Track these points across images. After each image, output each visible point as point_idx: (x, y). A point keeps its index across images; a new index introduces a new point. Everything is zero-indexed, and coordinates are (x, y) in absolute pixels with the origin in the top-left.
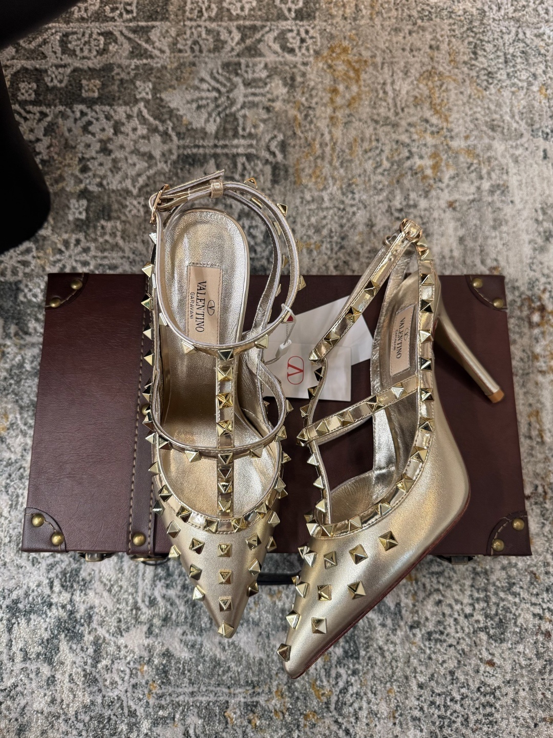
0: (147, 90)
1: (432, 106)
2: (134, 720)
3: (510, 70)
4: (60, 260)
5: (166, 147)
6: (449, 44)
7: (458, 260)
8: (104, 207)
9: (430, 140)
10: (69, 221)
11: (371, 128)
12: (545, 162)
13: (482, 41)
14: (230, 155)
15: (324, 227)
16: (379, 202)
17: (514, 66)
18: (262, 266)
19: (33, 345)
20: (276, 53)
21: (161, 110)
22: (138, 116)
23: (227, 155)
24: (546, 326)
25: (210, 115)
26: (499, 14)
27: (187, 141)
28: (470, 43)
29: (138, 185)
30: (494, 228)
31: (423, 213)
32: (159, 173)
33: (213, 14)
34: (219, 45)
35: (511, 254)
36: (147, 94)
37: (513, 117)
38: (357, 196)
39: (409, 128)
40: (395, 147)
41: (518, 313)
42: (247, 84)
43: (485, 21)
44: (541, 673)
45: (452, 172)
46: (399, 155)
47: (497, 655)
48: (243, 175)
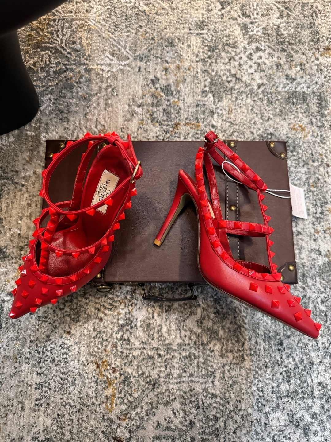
3: (127, 23)
7: (83, 125)
12: (139, 73)
13: (115, 7)
17: (130, 21)
28: (108, 9)
30: (105, 109)
31: (68, 100)
37: (125, 48)
47: (73, 328)
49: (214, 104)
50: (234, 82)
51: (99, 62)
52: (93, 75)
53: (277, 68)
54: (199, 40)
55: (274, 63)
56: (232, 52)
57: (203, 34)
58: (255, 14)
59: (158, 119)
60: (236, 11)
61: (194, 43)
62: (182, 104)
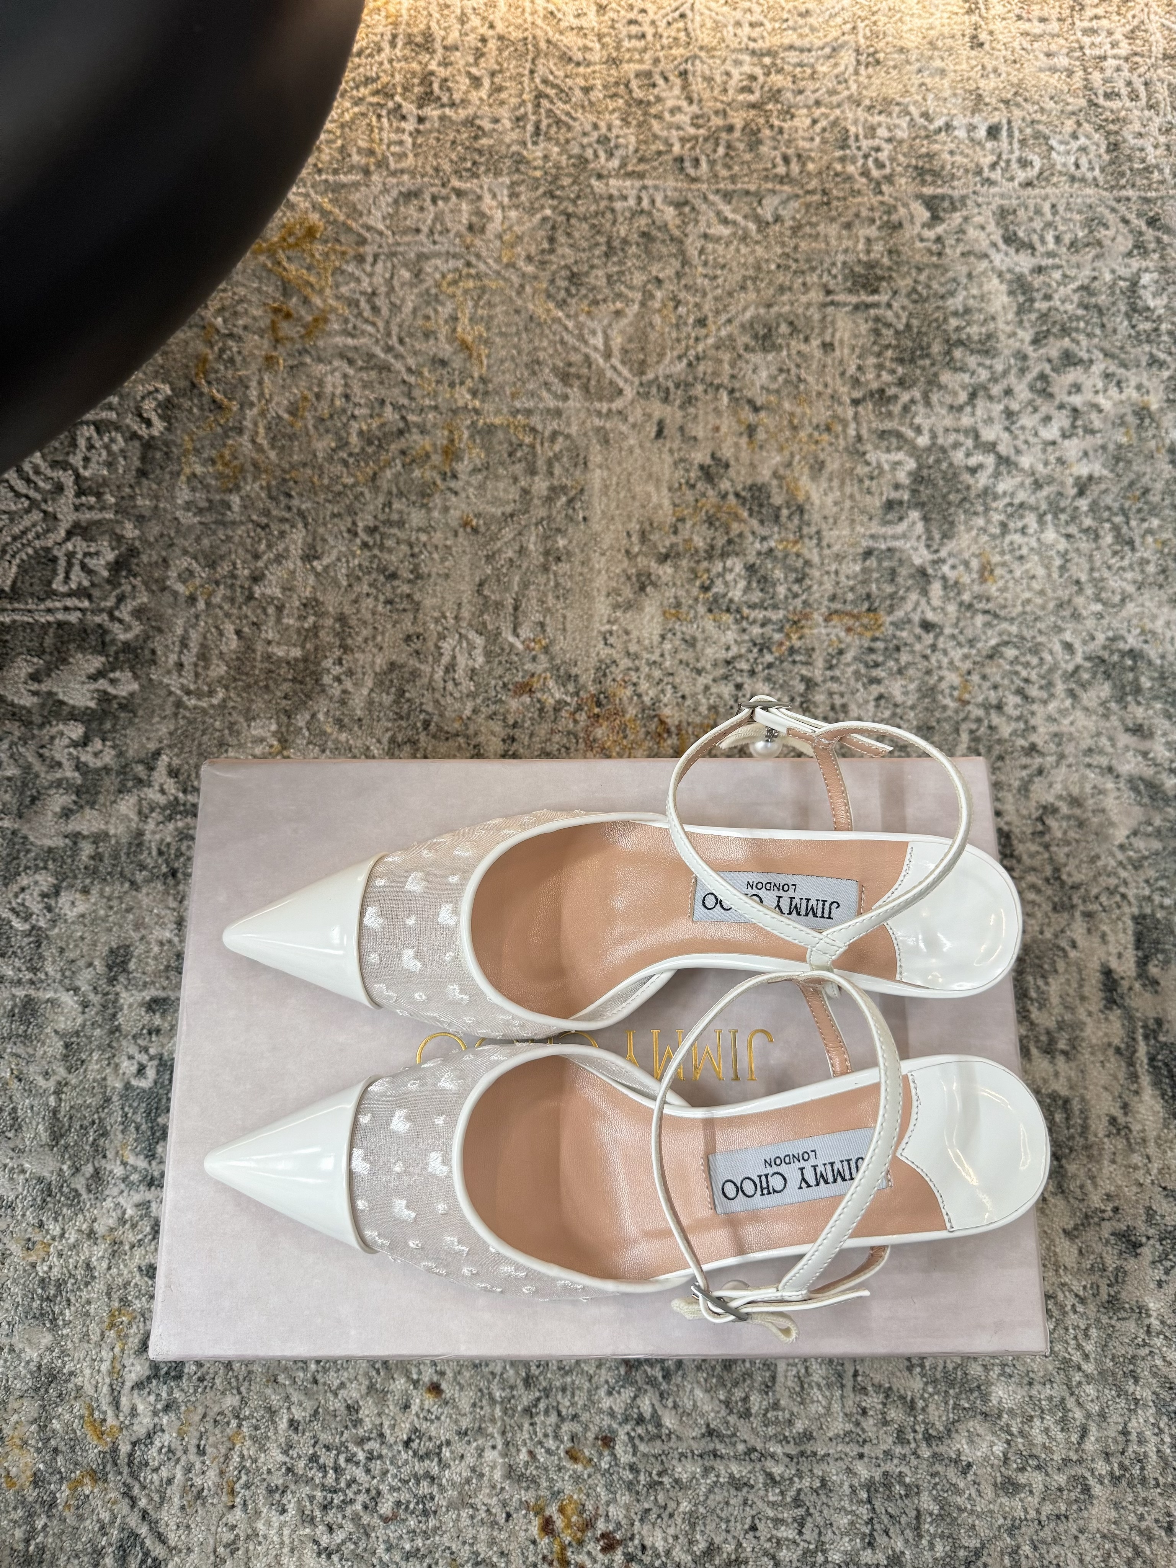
1: (456, 336)
3: (613, 270)
6: (505, 222)
9: (444, 398)
11: (339, 374)
12: (659, 444)
13: (569, 216)
15: (222, 557)
16: (334, 515)
17: (621, 263)
18: (100, 626)
28: (545, 219)
31: (414, 536)
35: (570, 615)
37: (608, 355)
38: (295, 503)
39: (407, 376)
40: (377, 410)
41: (570, 723)
43: (582, 178)
44: (528, 1411)
45: (478, 462)
46: (383, 425)
47: (450, 1374)
48: (86, 460)
49: (928, 547)
50: (990, 470)
51: (518, 404)
52: (498, 447)
53: (1140, 426)
54: (864, 328)
55: (1128, 410)
56: (980, 370)
57: (876, 305)
58: (1050, 238)
59: (731, 601)
60: (983, 228)
61: (846, 336)
62: (815, 551)
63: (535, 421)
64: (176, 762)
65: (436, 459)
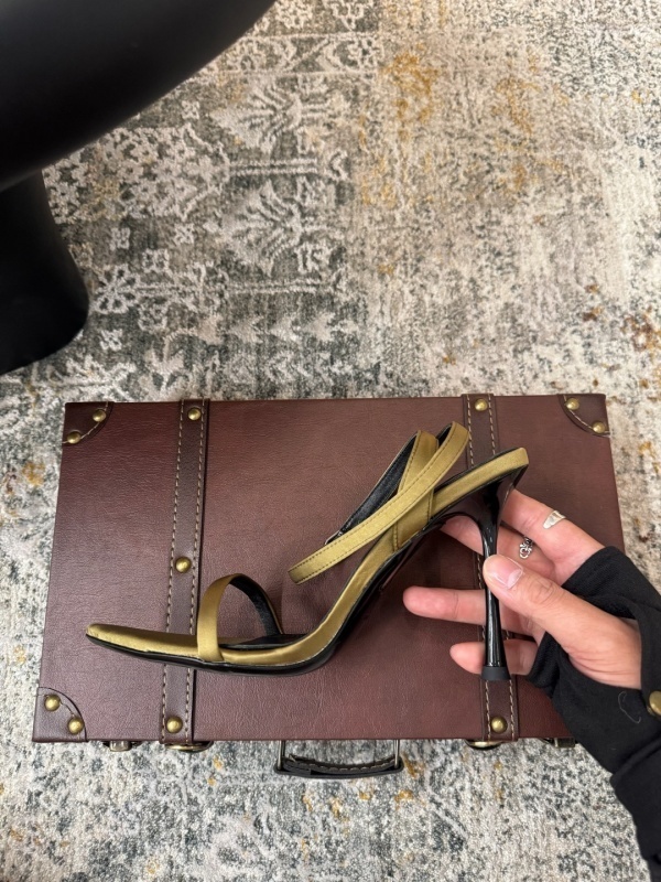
0: (195, 109)
1: (512, 116)
2: (194, 809)
3: (597, 75)
4: (101, 294)
5: (217, 169)
6: (528, 51)
7: (550, 278)
8: (149, 235)
9: (511, 152)
10: (110, 251)
11: (445, 142)
12: (643, 171)
14: (289, 176)
15: (396, 248)
16: (458, 220)
18: (329, 294)
19: (72, 386)
20: (336, 66)
21: (210, 131)
22: (185, 138)
23: (285, 175)
24: (653, 349)
25: (265, 134)
26: (582, 17)
27: (241, 162)
29: (187, 211)
30: (589, 244)
31: (507, 230)
32: (209, 197)
33: (265, 29)
34: (272, 61)
35: (609, 271)
36: (195, 114)
37: (603, 124)
38: (433, 214)
39: (487, 140)
40: (472, 160)
41: (622, 335)
42: (305, 100)
43: (567, 25)
45: (538, 186)
46: (477, 169)
48: (304, 197)
63: (567, 161)
64: (389, 369)
65: (511, 186)
